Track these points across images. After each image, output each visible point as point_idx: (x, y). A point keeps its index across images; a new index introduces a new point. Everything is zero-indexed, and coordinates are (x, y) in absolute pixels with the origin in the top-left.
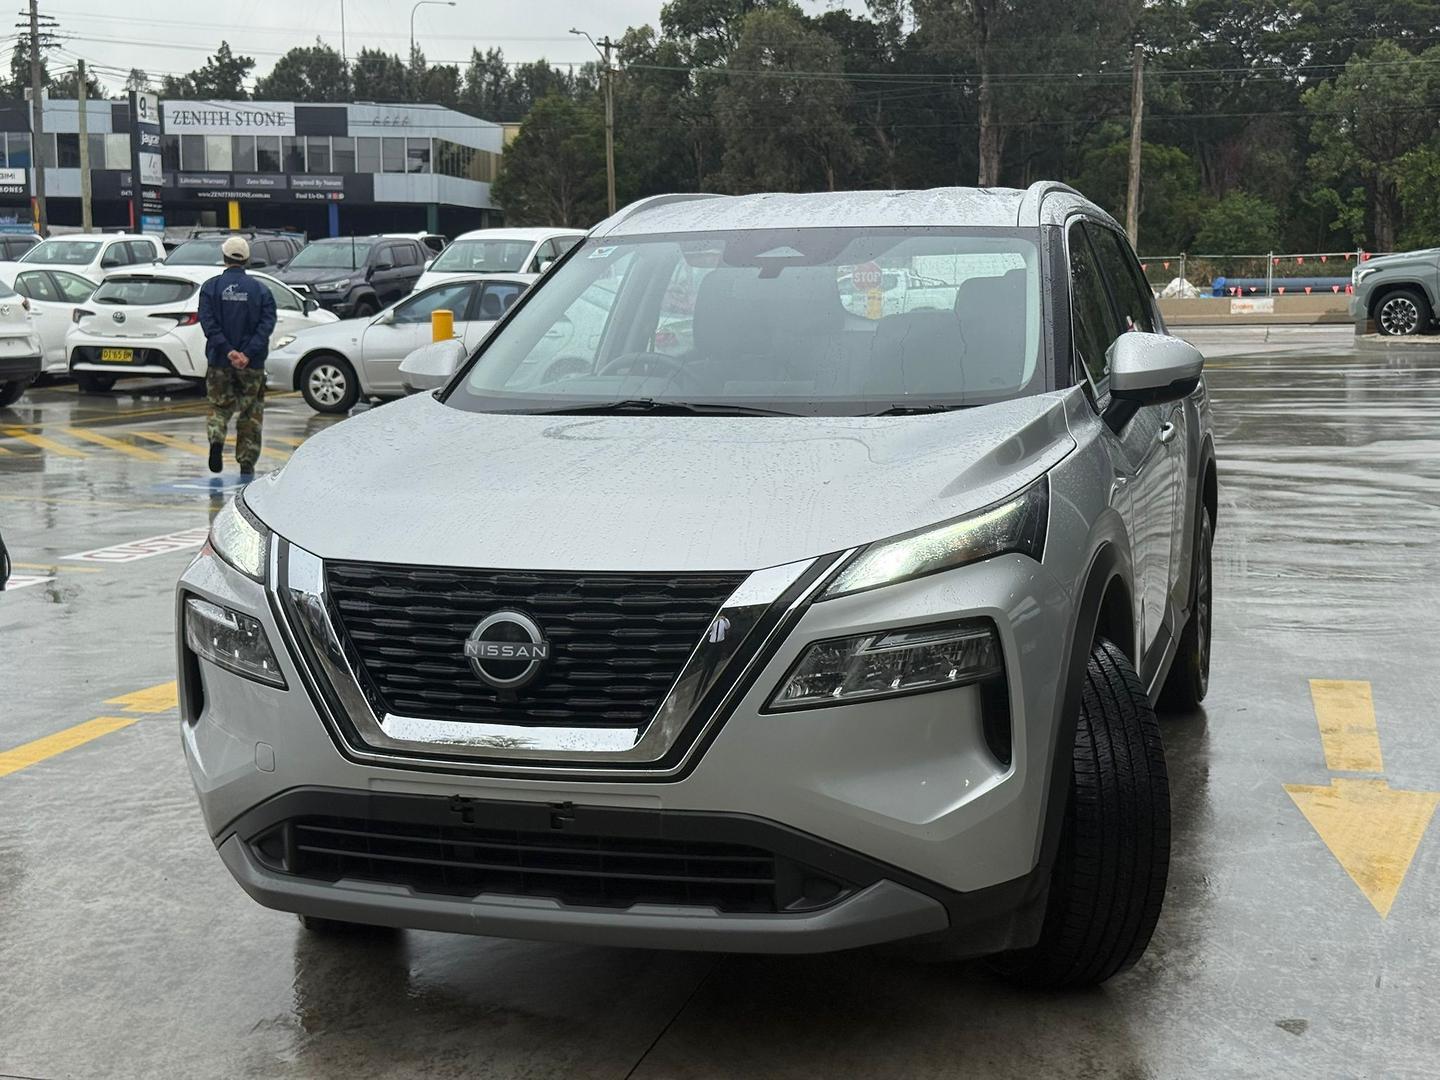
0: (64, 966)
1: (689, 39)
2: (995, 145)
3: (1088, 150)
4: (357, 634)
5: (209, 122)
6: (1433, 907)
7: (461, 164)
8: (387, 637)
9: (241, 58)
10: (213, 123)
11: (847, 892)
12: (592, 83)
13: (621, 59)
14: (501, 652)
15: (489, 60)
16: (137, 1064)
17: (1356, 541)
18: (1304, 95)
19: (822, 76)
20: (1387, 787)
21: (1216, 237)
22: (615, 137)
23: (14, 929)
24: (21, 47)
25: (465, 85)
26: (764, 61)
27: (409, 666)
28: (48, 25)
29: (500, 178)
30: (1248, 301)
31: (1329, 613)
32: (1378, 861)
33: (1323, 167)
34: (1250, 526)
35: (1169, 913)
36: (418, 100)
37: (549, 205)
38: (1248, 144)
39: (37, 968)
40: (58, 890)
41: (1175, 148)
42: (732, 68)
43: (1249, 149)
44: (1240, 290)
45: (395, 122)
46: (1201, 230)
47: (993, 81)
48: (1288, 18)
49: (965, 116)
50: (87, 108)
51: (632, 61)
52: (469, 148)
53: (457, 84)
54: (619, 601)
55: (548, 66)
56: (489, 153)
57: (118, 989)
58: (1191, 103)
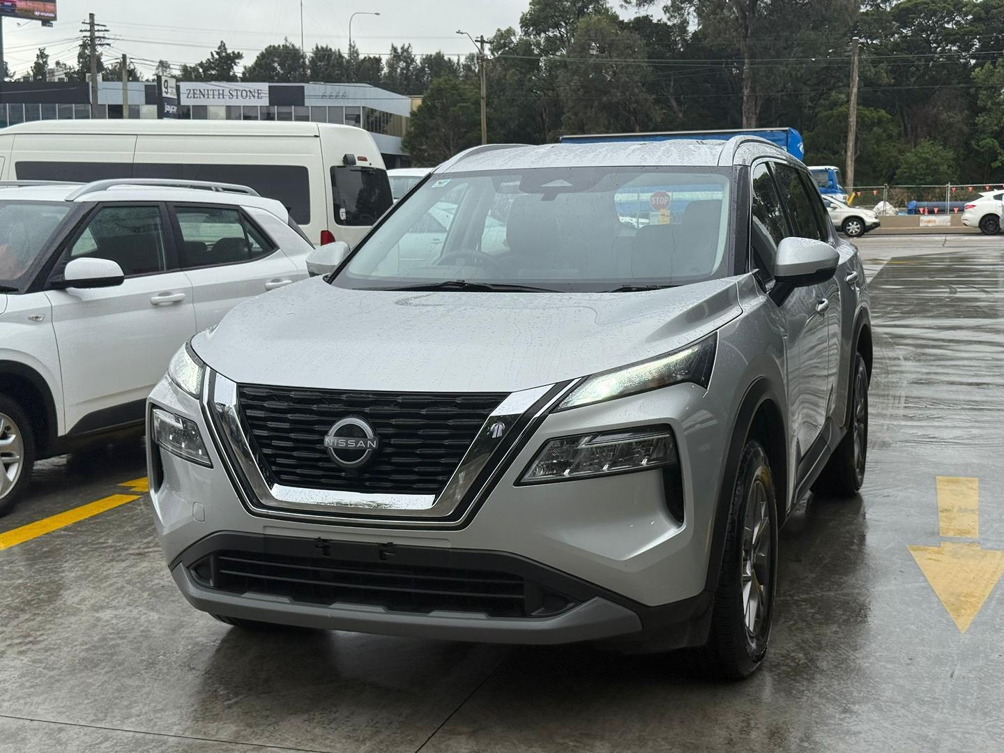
0: (80, 652)
1: (540, 37)
2: (754, 108)
3: (820, 112)
4: (258, 432)
5: (211, 97)
6: (997, 626)
7: (382, 124)
8: (276, 434)
9: (233, 53)
10: (214, 97)
11: (573, 604)
12: (473, 67)
13: (492, 51)
14: (347, 444)
15: (402, 53)
16: (122, 714)
17: (984, 384)
18: (973, 73)
19: (631, 62)
20: (979, 548)
21: (910, 173)
22: (487, 105)
23: (50, 629)
24: (84, 46)
25: (386, 70)
26: (591, 52)
27: (289, 453)
28: (102, 31)
29: (408, 133)
30: (932, 218)
31: (958, 432)
32: (964, 596)
33: (987, 123)
34: (911, 372)
35: (816, 628)
36: (354, 80)
37: (442, 152)
38: (934, 107)
39: (62, 654)
40: (80, 605)
41: (881, 110)
42: (569, 57)
43: (935, 110)
44: (926, 210)
45: (337, 96)
46: (900, 168)
47: (752, 64)
48: (963, 19)
49: (733, 89)
50: (129, 88)
51: (500, 53)
52: (387, 113)
53: (380, 69)
54: (423, 412)
55: (443, 56)
56: (401, 117)
57: (114, 667)
58: (894, 78)
